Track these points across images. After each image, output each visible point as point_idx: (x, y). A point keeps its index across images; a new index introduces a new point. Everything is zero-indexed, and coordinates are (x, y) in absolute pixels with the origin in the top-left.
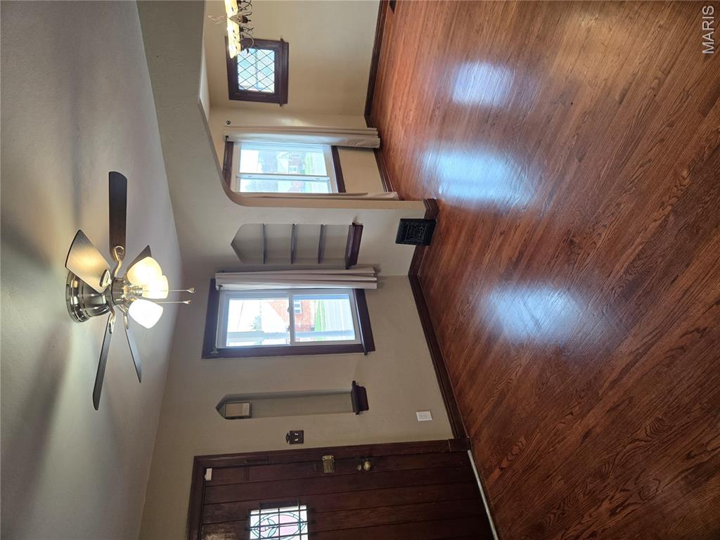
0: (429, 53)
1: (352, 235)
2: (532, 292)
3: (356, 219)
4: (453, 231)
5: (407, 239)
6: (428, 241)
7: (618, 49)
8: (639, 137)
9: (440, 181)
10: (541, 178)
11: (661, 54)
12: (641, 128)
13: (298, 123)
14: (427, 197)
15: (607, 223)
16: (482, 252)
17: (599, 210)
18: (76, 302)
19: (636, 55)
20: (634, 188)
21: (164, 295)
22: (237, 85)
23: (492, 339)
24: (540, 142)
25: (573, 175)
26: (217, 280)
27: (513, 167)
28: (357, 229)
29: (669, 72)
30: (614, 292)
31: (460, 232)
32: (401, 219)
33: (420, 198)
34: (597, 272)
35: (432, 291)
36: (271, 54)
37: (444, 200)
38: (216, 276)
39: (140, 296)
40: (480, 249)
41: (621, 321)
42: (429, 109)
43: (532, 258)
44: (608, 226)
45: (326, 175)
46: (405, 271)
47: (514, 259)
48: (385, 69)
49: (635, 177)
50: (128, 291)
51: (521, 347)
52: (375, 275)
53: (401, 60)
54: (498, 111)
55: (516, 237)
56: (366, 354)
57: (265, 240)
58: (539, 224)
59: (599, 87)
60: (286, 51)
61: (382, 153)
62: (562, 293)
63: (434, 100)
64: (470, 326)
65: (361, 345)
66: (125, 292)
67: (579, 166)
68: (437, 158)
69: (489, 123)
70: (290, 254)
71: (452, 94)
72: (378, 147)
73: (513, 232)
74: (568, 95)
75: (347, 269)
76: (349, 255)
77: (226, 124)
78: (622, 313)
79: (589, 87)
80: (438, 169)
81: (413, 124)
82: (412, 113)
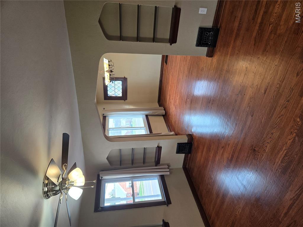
0: (183, 79)
1: (157, 151)
2: (240, 173)
3: (159, 144)
4: (201, 147)
5: (181, 151)
6: (190, 152)
7: (260, 74)
8: (276, 106)
9: (192, 127)
10: (236, 124)
11: (278, 75)
12: (276, 103)
13: (131, 107)
14: (187, 133)
15: (269, 141)
16: (215, 156)
17: (264, 136)
18: (46, 190)
19: (268, 76)
20: (278, 127)
21: (83, 184)
22: (107, 94)
23: (225, 196)
24: (233, 110)
25: (250, 122)
26: (100, 175)
27: (223, 120)
28: (159, 148)
29: (283, 81)
30: (278, 171)
31: (204, 148)
32: (178, 143)
33: (184, 133)
34: (268, 163)
35: (194, 174)
36: (120, 82)
37: (195, 134)
38: (100, 173)
39: (73, 185)
40: (214, 155)
41: (283, 184)
42: (185, 98)
43: (238, 158)
44: (269, 142)
45: (144, 126)
46: (181, 165)
47: (230, 158)
48: (165, 85)
49: (277, 122)
50: (68, 183)
51: (239, 198)
52: (168, 168)
53: (171, 81)
54: (214, 98)
55: (229, 149)
56: (167, 206)
57: (121, 156)
58: (239, 142)
59: (255, 88)
60: (126, 81)
61: (166, 116)
62: (254, 173)
63: (186, 95)
64: (214, 189)
65: (165, 201)
66: (67, 184)
67: (252, 119)
68: (190, 117)
69: (211, 103)
70: (131, 161)
71: (194, 93)
72: (164, 114)
73: (227, 147)
74: (242, 91)
75: (156, 166)
76: (156, 160)
77: (103, 109)
78: (283, 181)
79: (250, 88)
80: (191, 122)
81: (178, 104)
82: (177, 101)
